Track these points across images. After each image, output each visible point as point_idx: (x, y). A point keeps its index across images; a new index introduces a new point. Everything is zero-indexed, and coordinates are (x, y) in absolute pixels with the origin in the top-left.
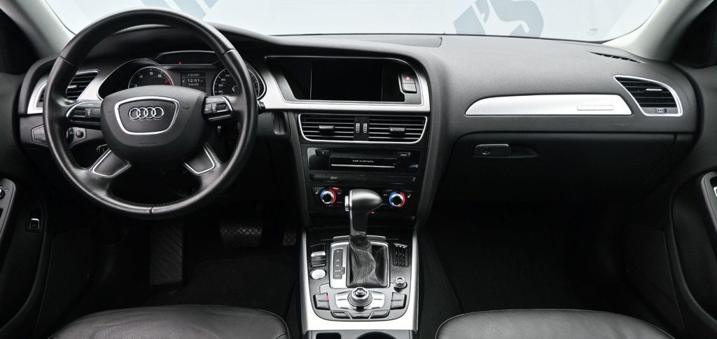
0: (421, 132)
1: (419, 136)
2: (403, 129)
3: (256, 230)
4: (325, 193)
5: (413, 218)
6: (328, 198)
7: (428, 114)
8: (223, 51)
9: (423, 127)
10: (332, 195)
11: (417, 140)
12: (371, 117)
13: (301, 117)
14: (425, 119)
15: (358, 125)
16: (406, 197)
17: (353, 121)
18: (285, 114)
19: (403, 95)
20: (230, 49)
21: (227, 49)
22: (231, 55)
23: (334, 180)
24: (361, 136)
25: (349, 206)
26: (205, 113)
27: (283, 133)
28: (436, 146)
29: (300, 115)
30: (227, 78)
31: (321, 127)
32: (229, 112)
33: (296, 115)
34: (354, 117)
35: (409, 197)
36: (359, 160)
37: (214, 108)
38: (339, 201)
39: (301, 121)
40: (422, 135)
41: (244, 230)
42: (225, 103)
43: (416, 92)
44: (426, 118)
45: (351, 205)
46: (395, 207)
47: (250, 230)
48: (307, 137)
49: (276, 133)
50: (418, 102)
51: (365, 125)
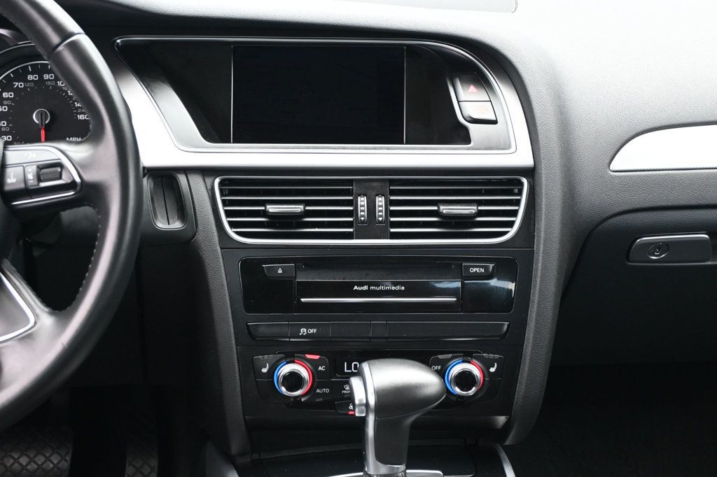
0: (514, 213)
1: (511, 224)
2: (472, 209)
3: (55, 459)
4: (286, 369)
5: (502, 420)
6: (293, 381)
7: (530, 172)
8: (55, 39)
9: (518, 203)
10: (304, 373)
11: (506, 233)
12: (392, 182)
13: (221, 184)
14: (522, 184)
15: (362, 201)
16: (485, 372)
17: (348, 193)
18: (182, 179)
19: (466, 130)
20: (72, 34)
21: (65, 34)
22: (76, 48)
23: (308, 336)
24: (370, 227)
25: (367, 405)
26: (7, 188)
27: (177, 225)
28: (555, 247)
29: (217, 181)
30: (17, 90)
31: (272, 209)
32: (72, 185)
33: (209, 181)
34: (350, 182)
35: (492, 370)
36: (369, 284)
37: (30, 176)
38: (321, 388)
39: (222, 195)
40: (518, 220)
41: (24, 460)
42: (60, 165)
43: (495, 122)
44: (525, 181)
45: (372, 402)
46: (459, 396)
47: (40, 459)
48: (238, 233)
49: (161, 225)
50: (504, 146)
51: (380, 201)
